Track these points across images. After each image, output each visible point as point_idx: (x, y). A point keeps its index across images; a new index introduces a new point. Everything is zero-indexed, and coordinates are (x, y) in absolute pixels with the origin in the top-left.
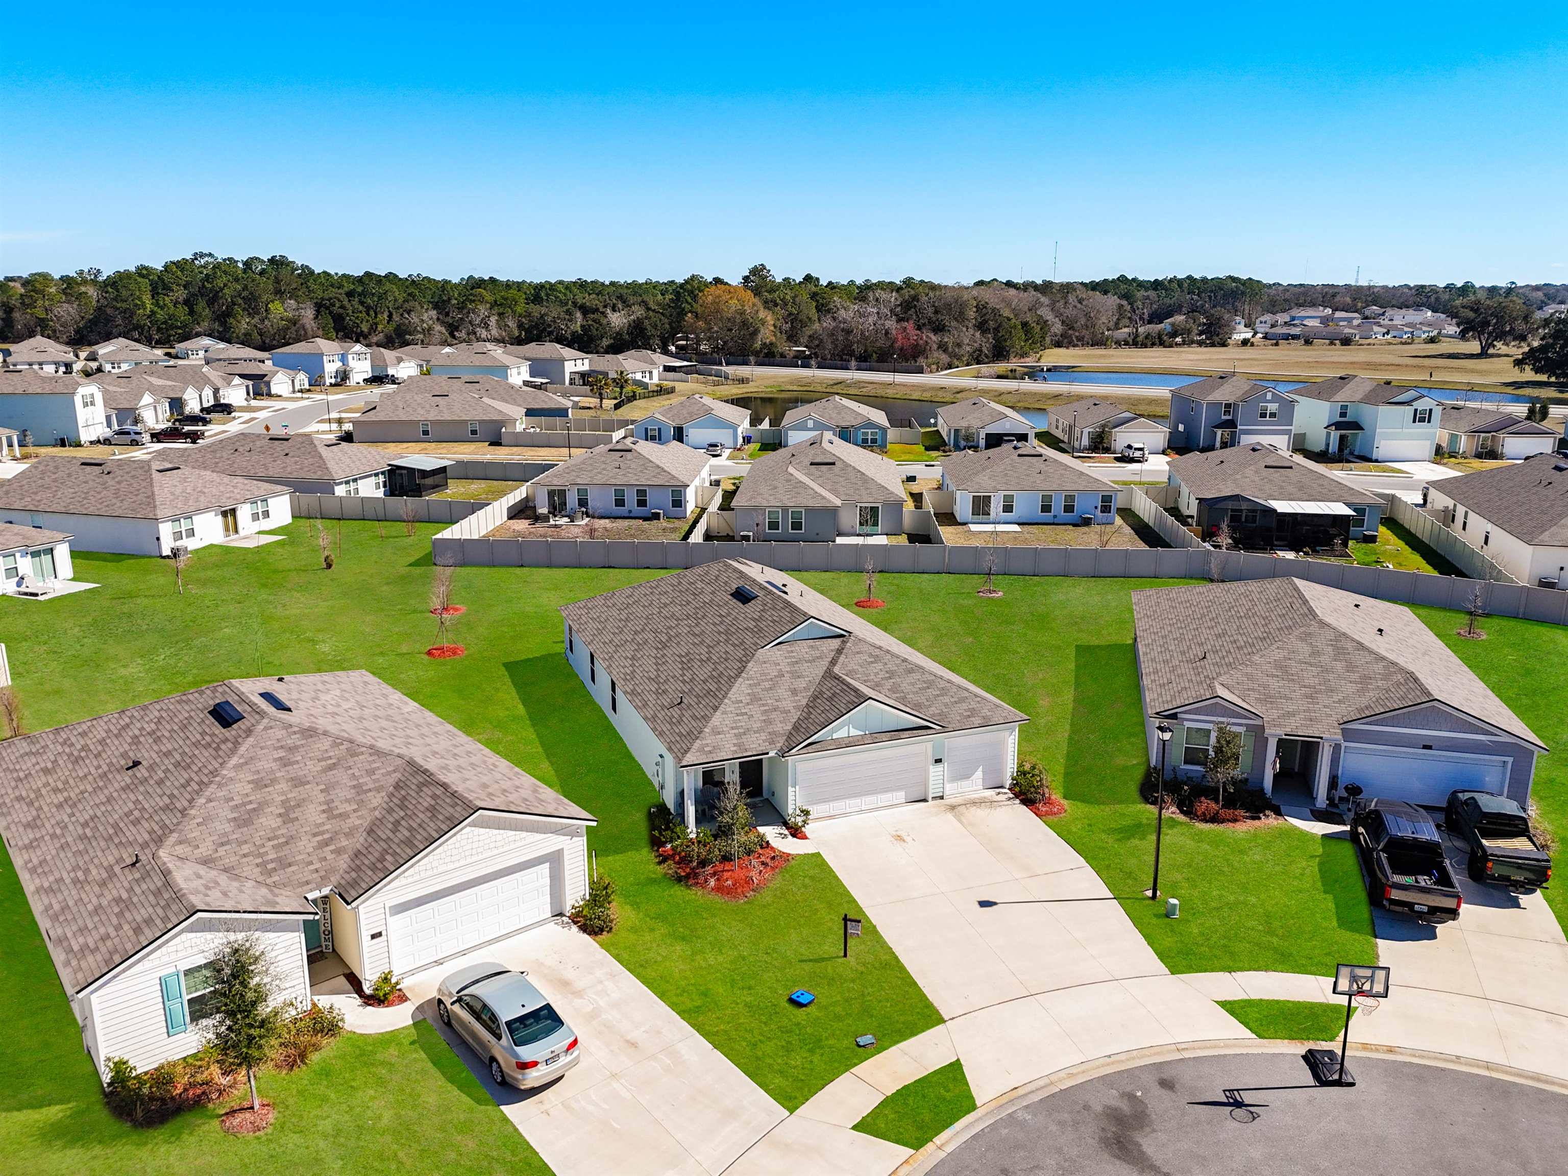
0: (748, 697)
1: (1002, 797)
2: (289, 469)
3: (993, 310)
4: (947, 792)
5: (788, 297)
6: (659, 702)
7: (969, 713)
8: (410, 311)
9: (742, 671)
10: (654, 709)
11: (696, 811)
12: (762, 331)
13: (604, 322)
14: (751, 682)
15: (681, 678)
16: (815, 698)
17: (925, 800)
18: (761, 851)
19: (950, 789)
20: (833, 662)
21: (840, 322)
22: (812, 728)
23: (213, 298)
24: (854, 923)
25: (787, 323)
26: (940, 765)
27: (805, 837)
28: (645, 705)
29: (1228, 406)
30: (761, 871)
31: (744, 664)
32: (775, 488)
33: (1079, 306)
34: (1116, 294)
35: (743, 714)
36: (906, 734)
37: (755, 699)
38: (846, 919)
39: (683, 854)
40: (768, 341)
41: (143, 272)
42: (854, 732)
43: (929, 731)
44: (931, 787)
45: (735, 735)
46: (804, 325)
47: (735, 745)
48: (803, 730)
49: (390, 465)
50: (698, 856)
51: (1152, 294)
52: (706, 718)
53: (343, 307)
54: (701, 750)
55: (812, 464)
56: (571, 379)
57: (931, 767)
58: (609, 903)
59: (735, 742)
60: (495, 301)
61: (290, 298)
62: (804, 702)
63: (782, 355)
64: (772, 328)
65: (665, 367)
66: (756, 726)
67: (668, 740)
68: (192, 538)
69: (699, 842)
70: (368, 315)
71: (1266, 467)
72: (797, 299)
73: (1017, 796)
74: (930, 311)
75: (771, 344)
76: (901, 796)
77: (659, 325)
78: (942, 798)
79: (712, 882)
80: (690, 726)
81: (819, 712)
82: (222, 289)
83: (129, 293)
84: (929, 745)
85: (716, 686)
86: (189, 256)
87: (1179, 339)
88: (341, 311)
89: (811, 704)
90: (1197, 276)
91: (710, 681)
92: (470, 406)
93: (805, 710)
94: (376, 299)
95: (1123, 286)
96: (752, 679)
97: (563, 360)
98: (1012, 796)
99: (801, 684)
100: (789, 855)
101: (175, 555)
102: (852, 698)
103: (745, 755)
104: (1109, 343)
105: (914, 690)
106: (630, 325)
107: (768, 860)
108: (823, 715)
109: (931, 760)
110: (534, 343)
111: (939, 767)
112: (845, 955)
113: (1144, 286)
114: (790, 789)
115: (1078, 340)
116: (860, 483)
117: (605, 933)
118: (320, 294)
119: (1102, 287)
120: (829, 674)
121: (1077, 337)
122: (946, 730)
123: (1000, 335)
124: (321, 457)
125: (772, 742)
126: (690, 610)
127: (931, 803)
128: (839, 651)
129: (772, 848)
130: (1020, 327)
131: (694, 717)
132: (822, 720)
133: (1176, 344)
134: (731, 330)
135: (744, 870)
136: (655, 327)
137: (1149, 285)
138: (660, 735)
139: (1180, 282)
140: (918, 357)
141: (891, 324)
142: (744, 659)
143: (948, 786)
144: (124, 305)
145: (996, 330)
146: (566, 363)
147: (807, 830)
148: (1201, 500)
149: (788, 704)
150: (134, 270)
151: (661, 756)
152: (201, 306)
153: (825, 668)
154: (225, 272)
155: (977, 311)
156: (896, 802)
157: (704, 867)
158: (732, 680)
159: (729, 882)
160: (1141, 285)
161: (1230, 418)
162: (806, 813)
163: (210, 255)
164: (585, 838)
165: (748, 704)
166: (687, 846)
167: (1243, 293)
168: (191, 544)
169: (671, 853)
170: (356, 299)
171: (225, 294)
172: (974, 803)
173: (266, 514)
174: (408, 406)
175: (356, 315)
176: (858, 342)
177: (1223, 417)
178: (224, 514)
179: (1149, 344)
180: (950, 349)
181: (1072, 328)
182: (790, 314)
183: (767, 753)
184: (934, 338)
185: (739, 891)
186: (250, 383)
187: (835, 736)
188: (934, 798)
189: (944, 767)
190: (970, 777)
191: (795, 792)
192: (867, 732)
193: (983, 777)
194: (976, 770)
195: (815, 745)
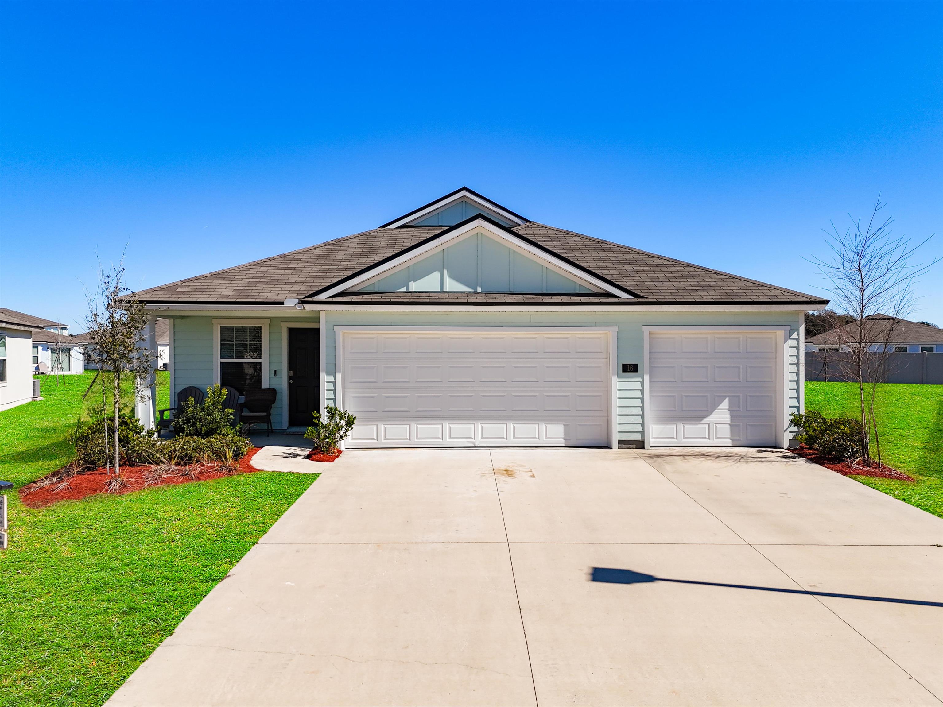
17: (609, 447)
26: (634, 378)
42: (452, 286)
43: (616, 300)
44: (616, 419)
57: (615, 379)
73: (802, 453)
76: (555, 431)
78: (640, 444)
98: (791, 454)
100: (255, 470)
109: (615, 365)
111: (632, 382)
114: (324, 377)
122: (641, 300)
127: (616, 450)
143: (652, 424)
156: (545, 441)
172: (704, 455)
183: (282, 303)
187: (414, 286)
188: (623, 443)
189: (642, 383)
190: (705, 417)
191: (334, 383)
192: (479, 290)
193: (732, 421)
194: (715, 406)
195: (371, 295)
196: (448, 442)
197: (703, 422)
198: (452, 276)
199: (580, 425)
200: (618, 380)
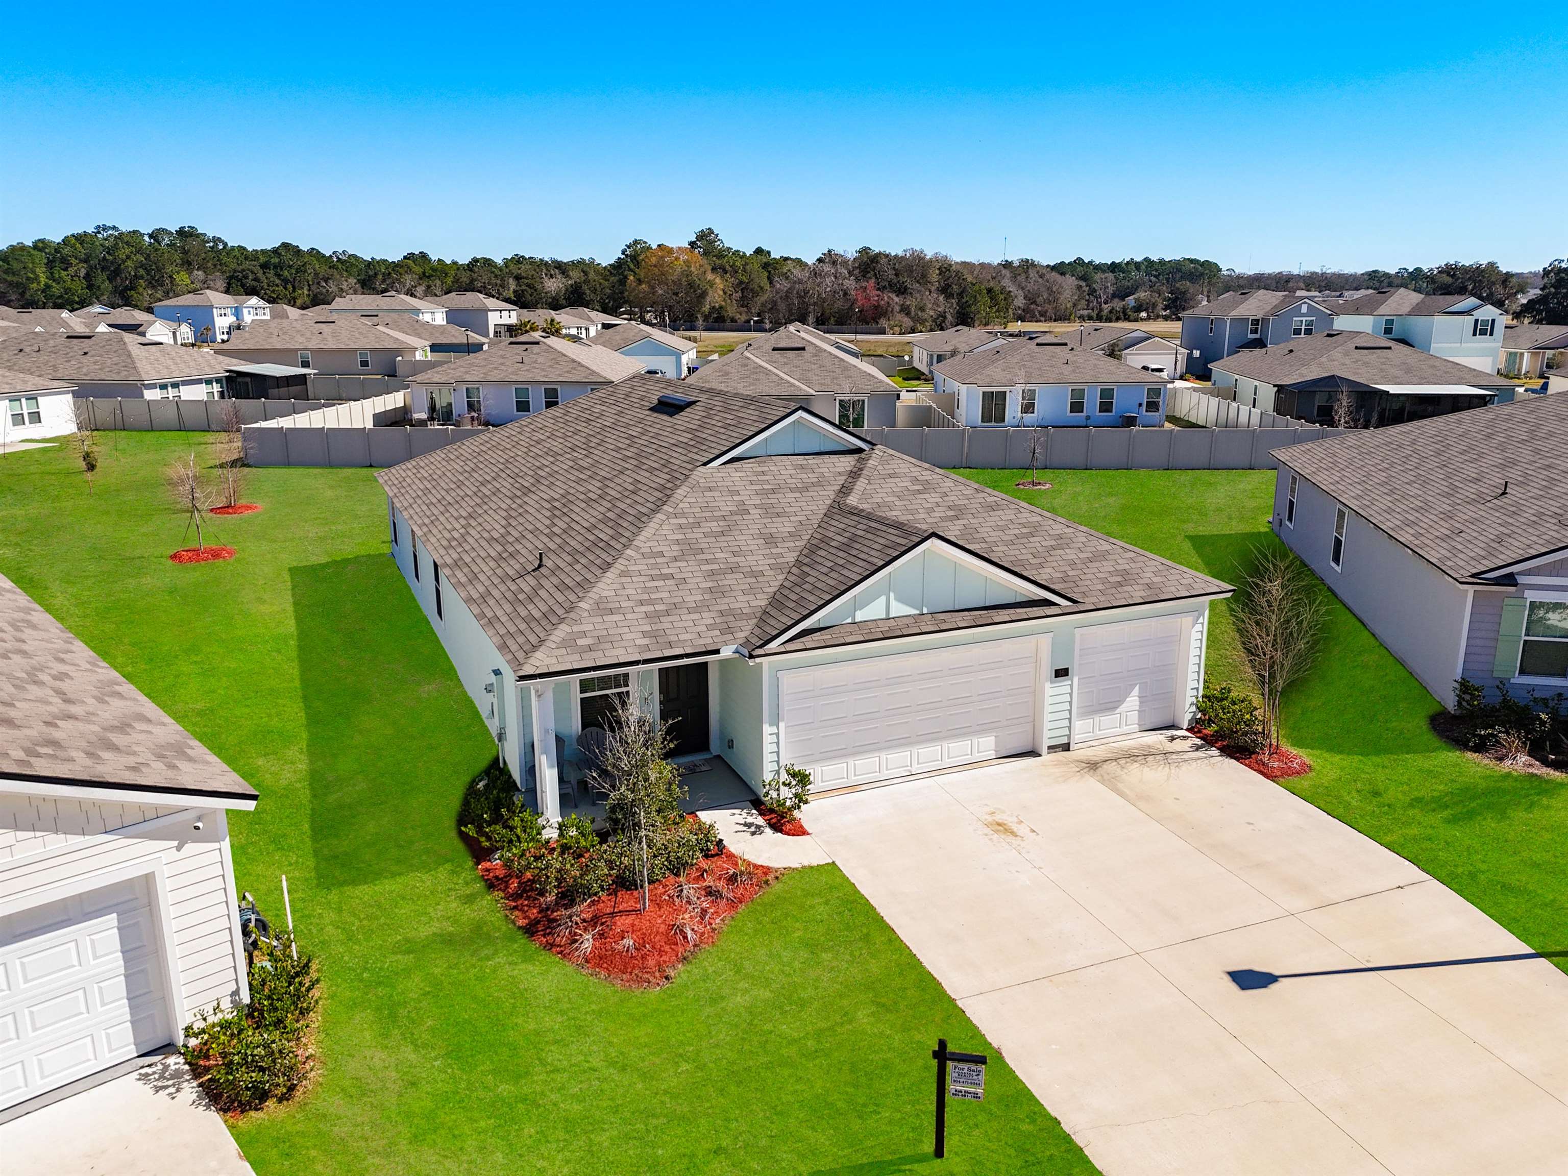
0: (675, 548)
1: (1178, 745)
2: (84, 370)
3: (957, 272)
4: (1076, 738)
5: (738, 264)
6: (499, 571)
7: (1119, 579)
8: (328, 278)
9: (664, 503)
10: (487, 583)
11: (561, 780)
12: (710, 292)
13: (539, 287)
14: (684, 521)
15: (547, 531)
16: (812, 549)
17: (1033, 753)
18: (704, 864)
19: (1081, 729)
20: (845, 490)
21: (795, 282)
22: (812, 598)
23: (115, 273)
24: (965, 1066)
25: (737, 292)
26: (1064, 682)
27: (800, 831)
28: (474, 578)
29: (1256, 322)
30: (704, 911)
31: (668, 492)
32: (727, 374)
33: (1040, 280)
34: (1073, 275)
35: (664, 577)
36: (1004, 615)
37: (689, 550)
38: (942, 1054)
39: (528, 874)
40: (717, 305)
41: (41, 245)
42: (899, 609)
43: (1051, 611)
44: (1047, 725)
45: (647, 616)
46: (756, 294)
47: (645, 634)
48: (792, 605)
49: (227, 371)
50: (560, 880)
51: (1110, 276)
52: (585, 585)
53: (256, 279)
54: (569, 643)
55: (774, 349)
56: (496, 332)
57: (1048, 685)
58: (303, 1012)
59: (647, 628)
60: (424, 273)
61: (198, 270)
62: (791, 557)
63: (733, 320)
64: (721, 293)
65: (603, 324)
66: (692, 599)
67: (502, 631)
69: (565, 848)
70: (285, 288)
71: (1357, 348)
72: (748, 267)
73: (1209, 741)
74: (891, 273)
75: (721, 307)
76: (987, 745)
77: (599, 289)
78: (1066, 747)
79: (588, 943)
80: (551, 602)
81: (825, 570)
82: (124, 261)
83: (22, 265)
85: (610, 532)
86: (90, 230)
87: (1144, 314)
88: (255, 283)
89: (807, 560)
90: (1155, 258)
91: (601, 526)
92: (360, 333)
93: (794, 570)
94: (293, 271)
95: (1079, 269)
96: (683, 515)
97: (486, 310)
98: (1198, 742)
99: (784, 527)
100: (767, 870)
102: (894, 538)
103: (667, 653)
104: (1072, 317)
105: (1006, 538)
106: (567, 290)
107: (721, 885)
108: (833, 574)
109: (1047, 671)
110: (454, 293)
111: (1063, 685)
112: (939, 1152)
113: (1101, 269)
114: (767, 729)
115: (1042, 315)
116: (838, 371)
117: (271, 1103)
118: (234, 266)
119: (1060, 269)
120: (838, 508)
121: (1039, 312)
122: (1078, 608)
123: (964, 300)
124: (129, 355)
125: (727, 630)
126: (578, 440)
127: (1046, 757)
128: (855, 474)
129: (731, 856)
130: (985, 291)
131: (562, 587)
132: (832, 582)
133: (1142, 319)
134: (676, 294)
135: (666, 909)
136: (594, 291)
137: (1106, 268)
138: (491, 623)
139: (1137, 265)
140: (880, 318)
141: (850, 284)
142: (669, 485)
143: (1078, 725)
144: (15, 279)
145: (961, 295)
146: (489, 313)
147: (804, 815)
148: (1280, 388)
149: (759, 560)
150: (31, 245)
151: (497, 672)
152: (101, 278)
153: (829, 502)
154: (127, 243)
155: (940, 274)
156: (977, 757)
157: (572, 903)
158: (640, 521)
159: (628, 942)
160: (1099, 268)
161: (1257, 336)
162: (802, 779)
163: (114, 228)
164: (226, 845)
165: (675, 559)
166: (537, 858)
167: (1202, 274)
169: (501, 873)
170: (272, 272)
171: (127, 267)
172: (1131, 756)
174: (284, 333)
175: (272, 289)
176: (815, 304)
177: (1250, 336)
179: (1114, 318)
180: (913, 314)
181: (1035, 302)
182: (741, 282)
183: (717, 652)
184: (897, 299)
185: (651, 962)
187: (860, 616)
188: (1051, 749)
189: (1071, 686)
190: (1117, 708)
191: (778, 735)
192: (925, 611)
193: (1140, 707)
194: (1127, 694)
195: (818, 634)
196: (886, 774)
197: (1115, 712)
198: (899, 599)
199: (1010, 734)
200: (1050, 685)
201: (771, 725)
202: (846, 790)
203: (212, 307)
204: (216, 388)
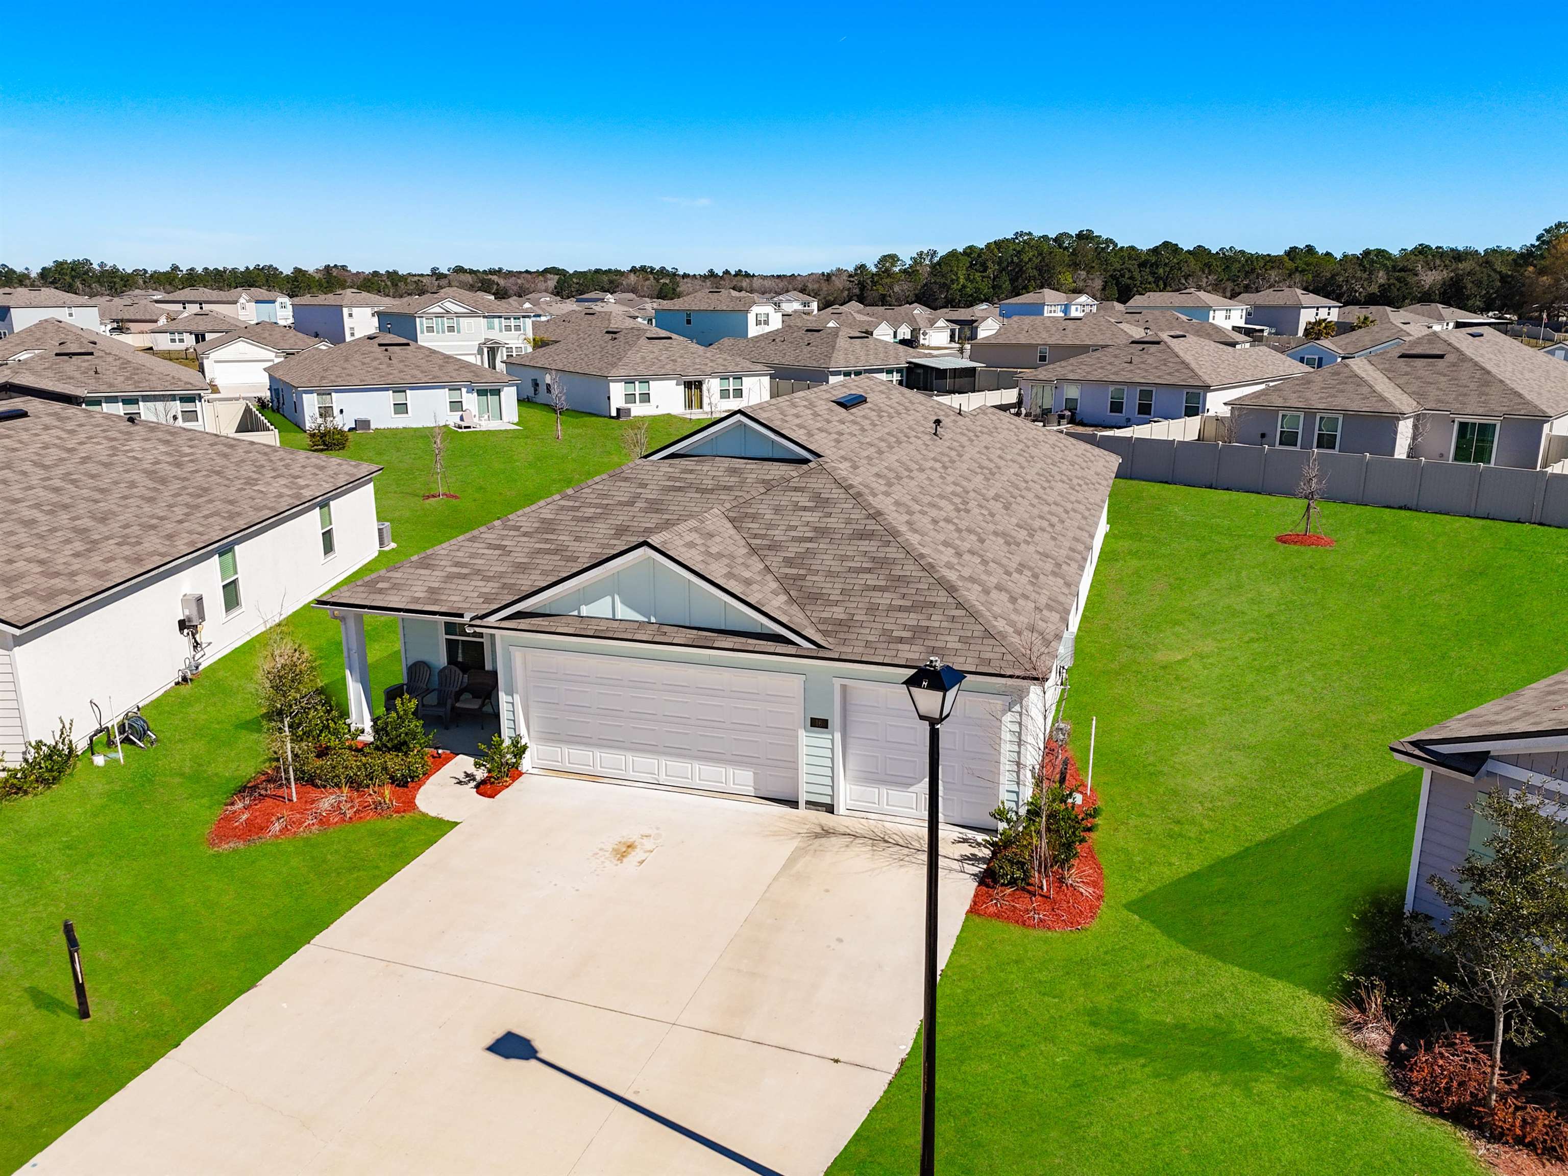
0: (536, 525)
2: (800, 357)
4: (841, 802)
17: (794, 804)
20: (741, 498)
26: (823, 735)
37: (545, 529)
41: (969, 251)
42: (624, 612)
43: (791, 649)
44: (804, 778)
49: (907, 363)
53: (1132, 278)
57: (802, 733)
61: (1083, 270)
68: (647, 404)
76: (744, 779)
78: (830, 809)
79: (237, 808)
83: (951, 269)
84: (795, 684)
86: (1010, 236)
94: (1168, 269)
97: (1299, 307)
100: (410, 809)
101: (618, 416)
106: (1444, 283)
109: (802, 719)
111: (821, 739)
114: (503, 697)
118: (1117, 265)
122: (822, 653)
124: (834, 347)
127: (802, 812)
143: (842, 788)
146: (1303, 311)
147: (516, 784)
150: (962, 251)
156: (732, 788)
163: (1029, 234)
168: (638, 410)
170: (1148, 270)
171: (1028, 268)
173: (739, 393)
175: (1143, 286)
178: (688, 385)
186: (957, 327)
187: (585, 611)
188: (810, 804)
189: (832, 741)
190: (912, 785)
191: (514, 704)
192: (653, 620)
195: (541, 619)
196: (631, 775)
197: (909, 790)
198: (625, 603)
199: (770, 775)
200: (805, 734)
201: (507, 694)
202: (578, 777)
203: (1044, 304)
204: (896, 377)
